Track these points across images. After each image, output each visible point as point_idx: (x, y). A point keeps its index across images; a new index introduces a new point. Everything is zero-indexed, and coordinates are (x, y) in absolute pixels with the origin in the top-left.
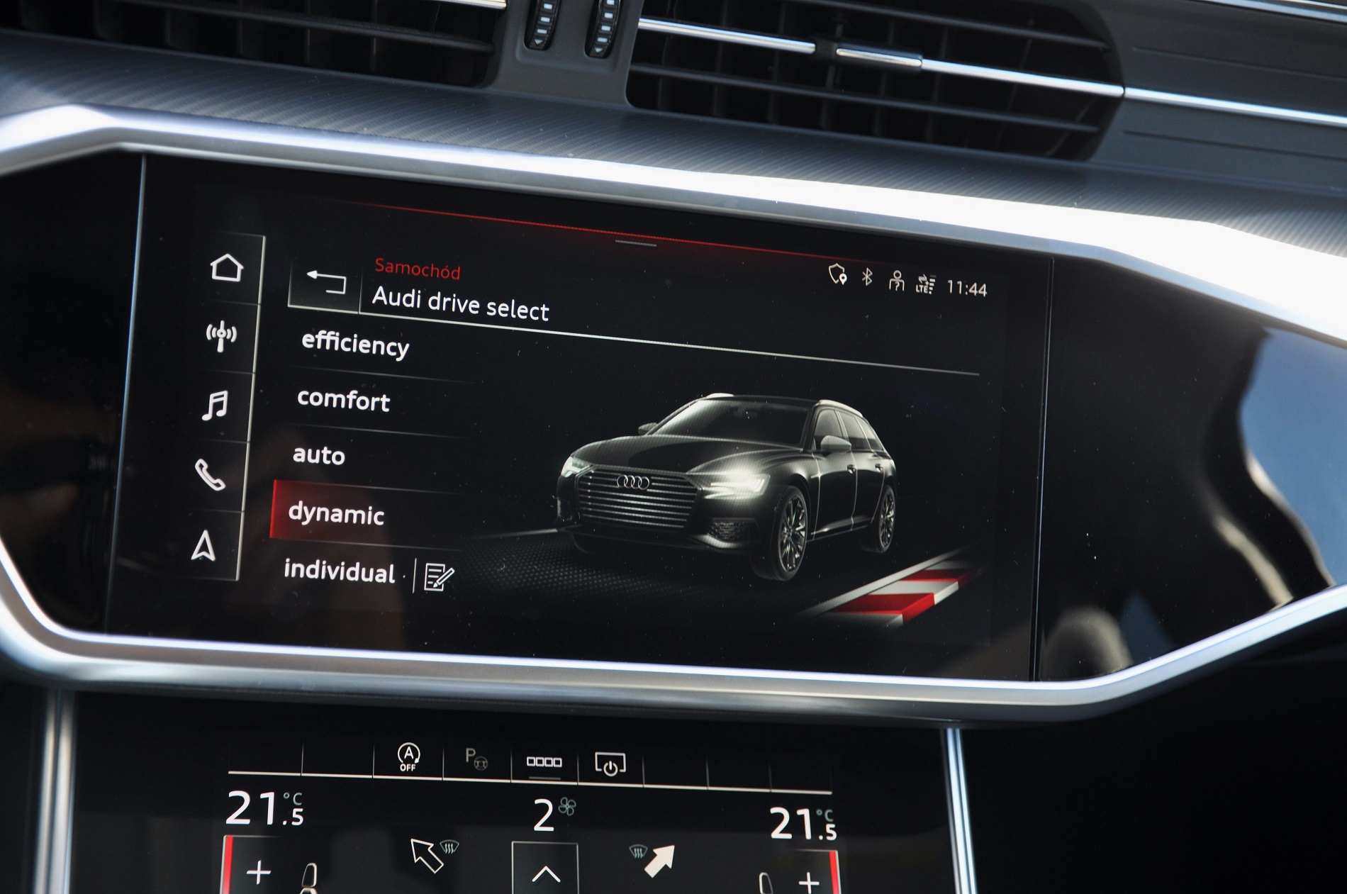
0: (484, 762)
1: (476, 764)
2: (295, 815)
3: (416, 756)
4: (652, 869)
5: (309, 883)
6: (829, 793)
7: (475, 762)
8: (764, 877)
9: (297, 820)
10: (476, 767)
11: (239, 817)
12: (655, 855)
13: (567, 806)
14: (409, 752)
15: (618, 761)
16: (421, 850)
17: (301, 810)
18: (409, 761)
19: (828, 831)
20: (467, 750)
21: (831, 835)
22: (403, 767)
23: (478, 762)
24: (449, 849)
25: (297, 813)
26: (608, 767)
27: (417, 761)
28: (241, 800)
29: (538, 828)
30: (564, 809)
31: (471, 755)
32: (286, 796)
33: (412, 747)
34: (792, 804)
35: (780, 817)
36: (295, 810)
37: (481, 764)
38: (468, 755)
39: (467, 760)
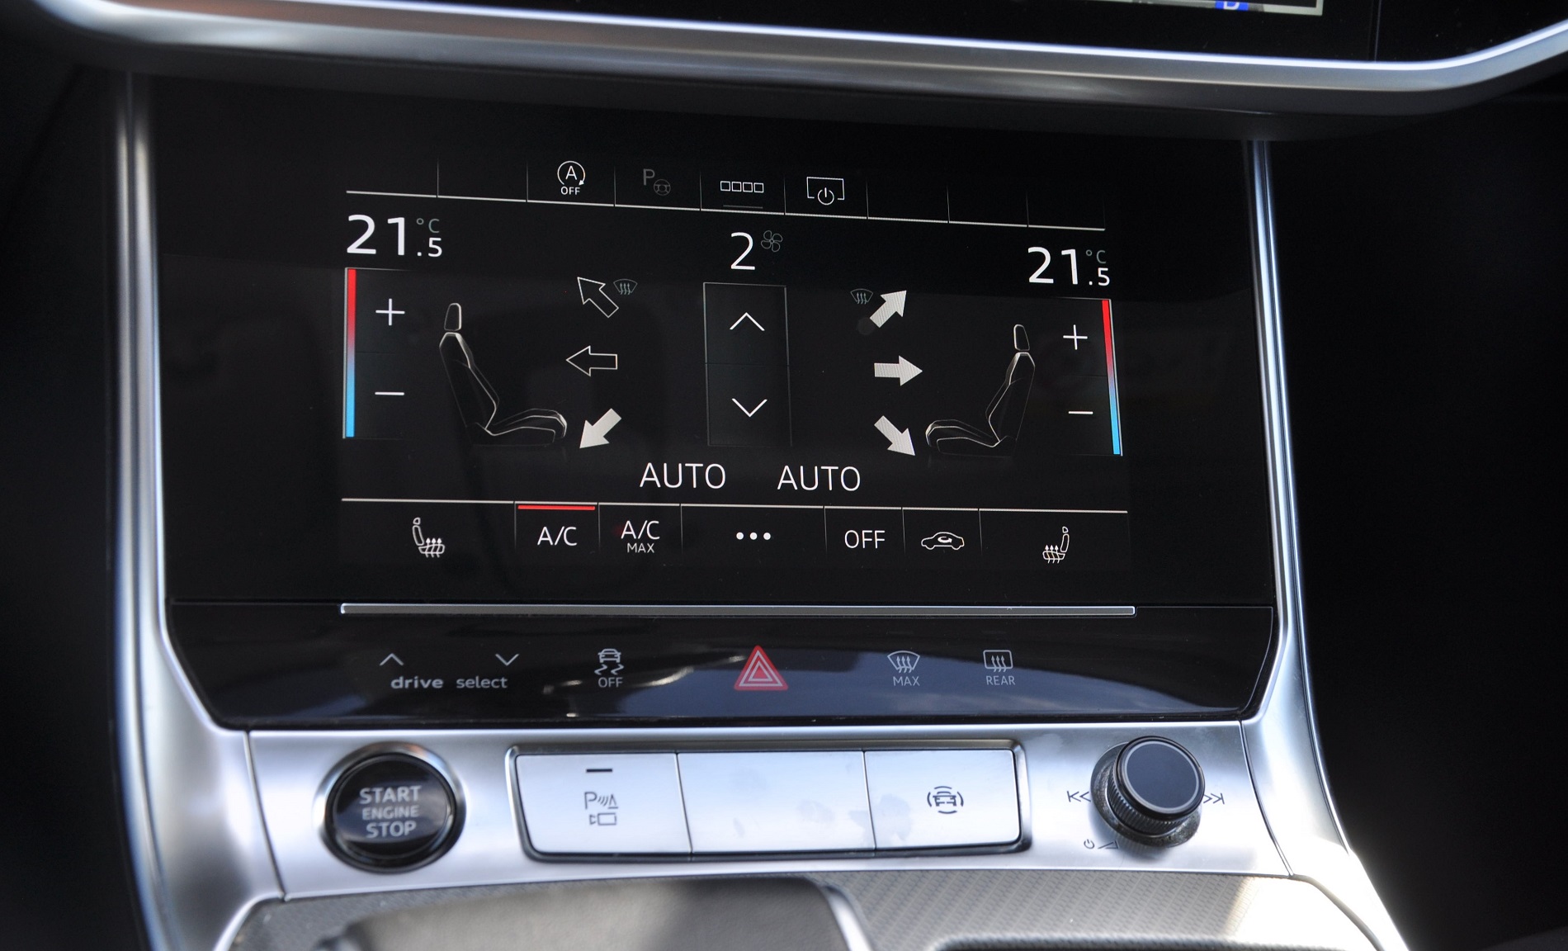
0: (666, 186)
1: (656, 187)
2: (431, 245)
3: (580, 177)
4: (880, 318)
5: (453, 326)
6: (1103, 230)
7: (655, 185)
8: (1018, 328)
9: (436, 251)
10: (657, 192)
11: (361, 247)
12: (883, 301)
13: (772, 241)
14: (571, 173)
15: (835, 186)
16: (590, 290)
17: (439, 239)
18: (571, 182)
19: (1100, 275)
20: (645, 171)
21: (1104, 280)
22: (564, 191)
23: (659, 186)
24: (625, 289)
25: (435, 243)
26: (823, 192)
27: (581, 183)
28: (363, 226)
29: (734, 266)
30: (767, 245)
31: (649, 177)
32: (420, 221)
33: (574, 165)
34: (1056, 243)
35: (1040, 258)
36: (431, 240)
37: (662, 188)
38: (645, 177)
39: (645, 183)
